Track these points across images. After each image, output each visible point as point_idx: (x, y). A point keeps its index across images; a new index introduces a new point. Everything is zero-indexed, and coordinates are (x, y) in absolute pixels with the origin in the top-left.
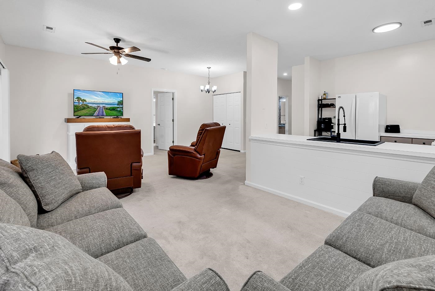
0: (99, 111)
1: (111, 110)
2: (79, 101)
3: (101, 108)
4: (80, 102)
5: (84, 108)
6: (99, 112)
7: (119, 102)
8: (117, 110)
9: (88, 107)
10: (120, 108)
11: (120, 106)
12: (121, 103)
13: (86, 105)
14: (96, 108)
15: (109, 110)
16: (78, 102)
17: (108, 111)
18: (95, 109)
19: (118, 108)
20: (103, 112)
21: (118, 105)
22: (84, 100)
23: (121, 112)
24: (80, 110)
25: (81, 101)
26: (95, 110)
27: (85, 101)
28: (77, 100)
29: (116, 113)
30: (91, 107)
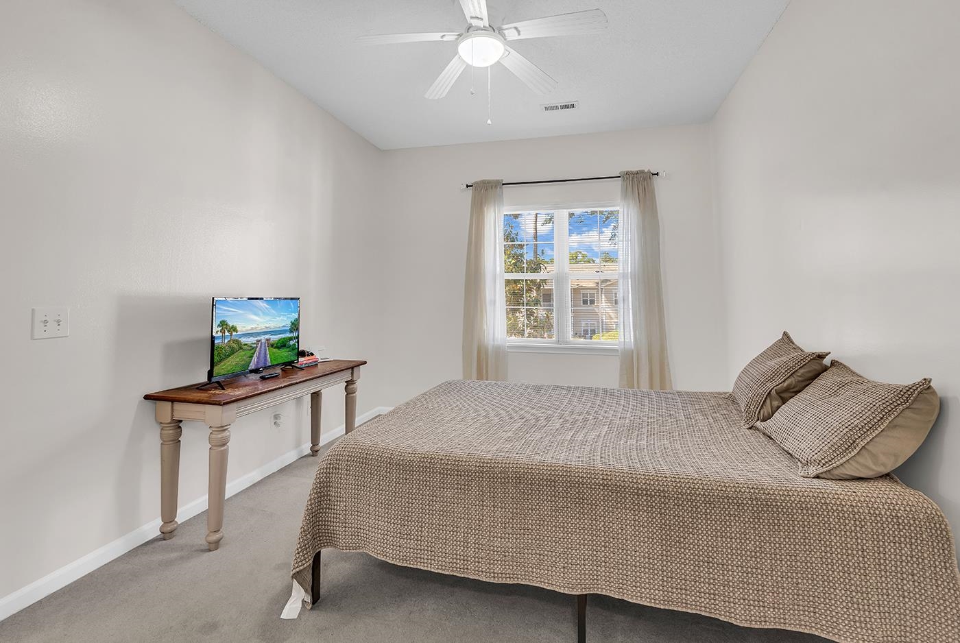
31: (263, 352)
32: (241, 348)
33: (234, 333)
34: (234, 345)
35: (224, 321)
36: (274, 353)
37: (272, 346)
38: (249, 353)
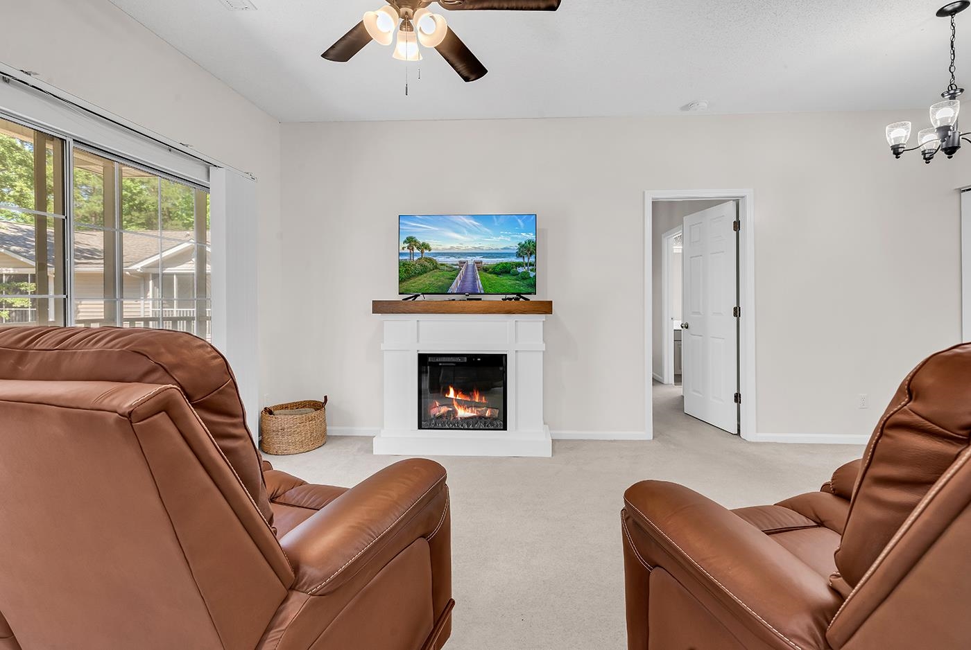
0: (465, 276)
1: (498, 274)
2: (413, 249)
3: (470, 269)
4: (416, 251)
5: (424, 271)
6: (463, 281)
7: (522, 246)
8: (516, 274)
9: (436, 267)
10: (526, 264)
11: (526, 260)
12: (529, 249)
13: (430, 259)
14: (455, 269)
15: (490, 273)
16: (409, 251)
17: (490, 275)
18: (454, 271)
19: (519, 265)
20: (475, 279)
21: (519, 255)
22: (424, 244)
23: (528, 281)
24: (413, 276)
25: (418, 248)
26: (453, 273)
27: (426, 247)
28: (406, 245)
29: (513, 282)
30: (442, 265)
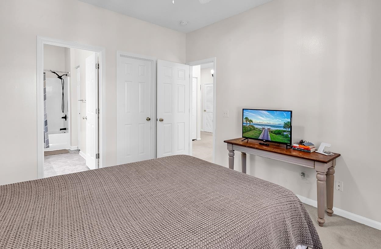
31: (266, 133)
32: (254, 129)
33: (251, 123)
34: (252, 128)
35: (247, 118)
36: (273, 136)
37: (272, 132)
38: (259, 132)
